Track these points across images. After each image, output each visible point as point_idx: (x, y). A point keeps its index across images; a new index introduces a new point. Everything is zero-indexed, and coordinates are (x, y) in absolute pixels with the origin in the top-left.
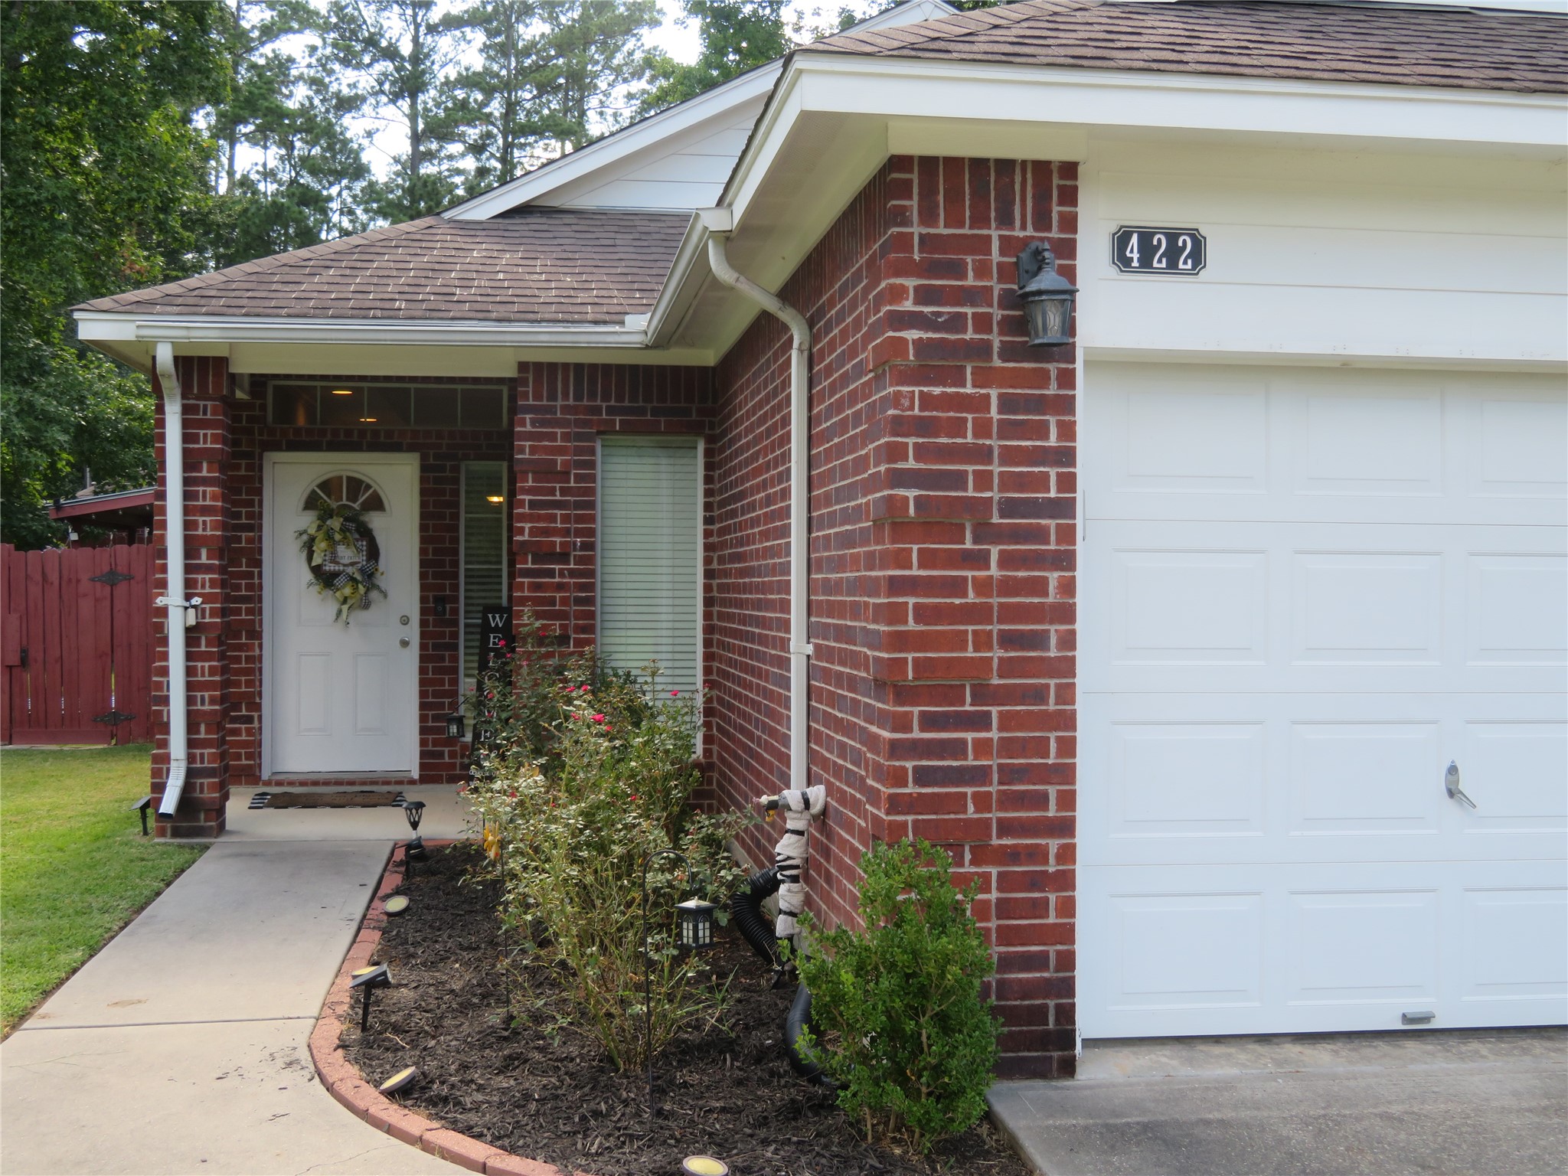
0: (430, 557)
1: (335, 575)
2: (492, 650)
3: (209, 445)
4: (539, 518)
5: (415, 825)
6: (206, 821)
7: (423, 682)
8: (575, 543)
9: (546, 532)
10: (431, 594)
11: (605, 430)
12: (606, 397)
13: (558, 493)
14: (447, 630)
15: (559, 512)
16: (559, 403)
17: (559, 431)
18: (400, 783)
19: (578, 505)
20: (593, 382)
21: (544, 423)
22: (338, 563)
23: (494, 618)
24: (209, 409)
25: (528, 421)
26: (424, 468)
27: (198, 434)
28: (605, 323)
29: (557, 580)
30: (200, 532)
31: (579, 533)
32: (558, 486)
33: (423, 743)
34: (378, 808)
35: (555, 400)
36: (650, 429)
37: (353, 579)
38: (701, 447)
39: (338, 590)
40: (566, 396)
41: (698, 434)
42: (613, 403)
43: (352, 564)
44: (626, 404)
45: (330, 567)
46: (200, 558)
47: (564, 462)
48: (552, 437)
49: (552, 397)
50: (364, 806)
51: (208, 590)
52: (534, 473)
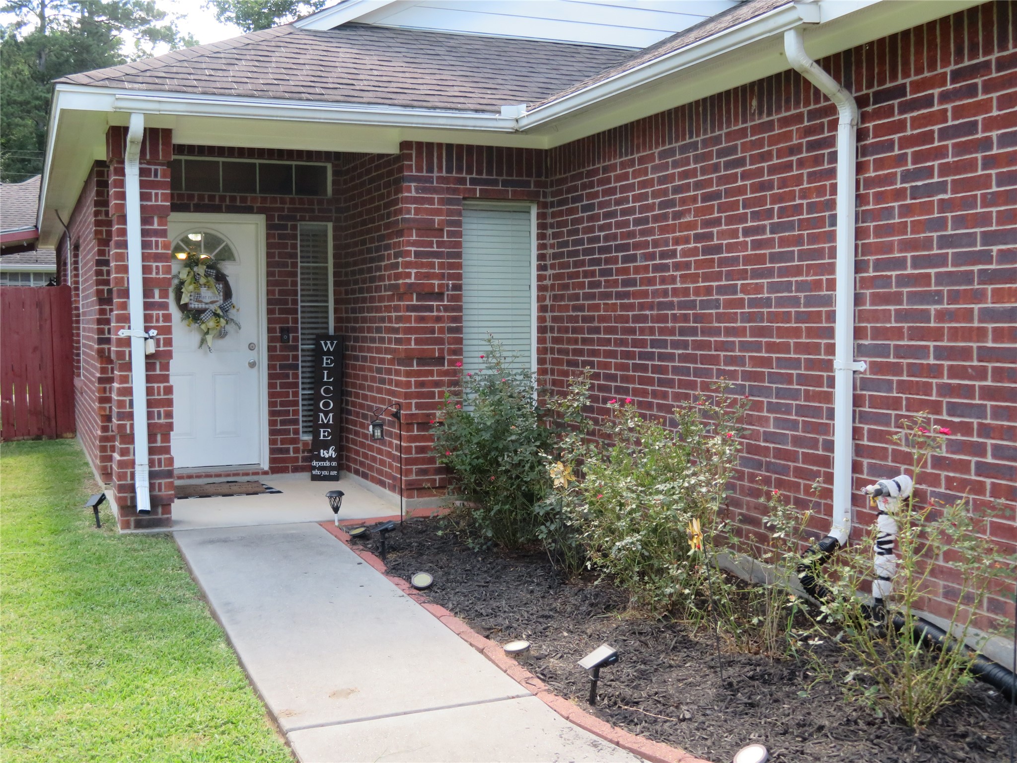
0: (277, 297)
1: (203, 311)
2: (326, 369)
3: (159, 203)
4: (422, 265)
5: (336, 510)
6: (163, 514)
7: (271, 395)
8: (448, 285)
9: (428, 276)
10: (278, 326)
11: (469, 196)
12: (470, 172)
13: (435, 246)
14: (291, 353)
15: (437, 261)
16: (435, 174)
17: (436, 196)
18: (256, 474)
19: (450, 255)
20: (460, 159)
21: (425, 190)
22: (201, 302)
23: (326, 344)
24: (161, 174)
25: (413, 188)
26: (270, 227)
27: (151, 193)
28: (483, 111)
29: (435, 314)
30: (154, 275)
31: (451, 277)
32: (435, 240)
33: (272, 442)
34: (260, 495)
35: (432, 172)
36: (500, 197)
37: (216, 315)
38: (534, 211)
39: (203, 323)
40: (440, 169)
41: (532, 201)
42: (474, 176)
43: (212, 302)
44: (484, 176)
45: (195, 305)
46: (154, 297)
47: (440, 222)
48: (431, 201)
49: (430, 170)
50: (248, 494)
51: (161, 324)
52: (417, 229)
